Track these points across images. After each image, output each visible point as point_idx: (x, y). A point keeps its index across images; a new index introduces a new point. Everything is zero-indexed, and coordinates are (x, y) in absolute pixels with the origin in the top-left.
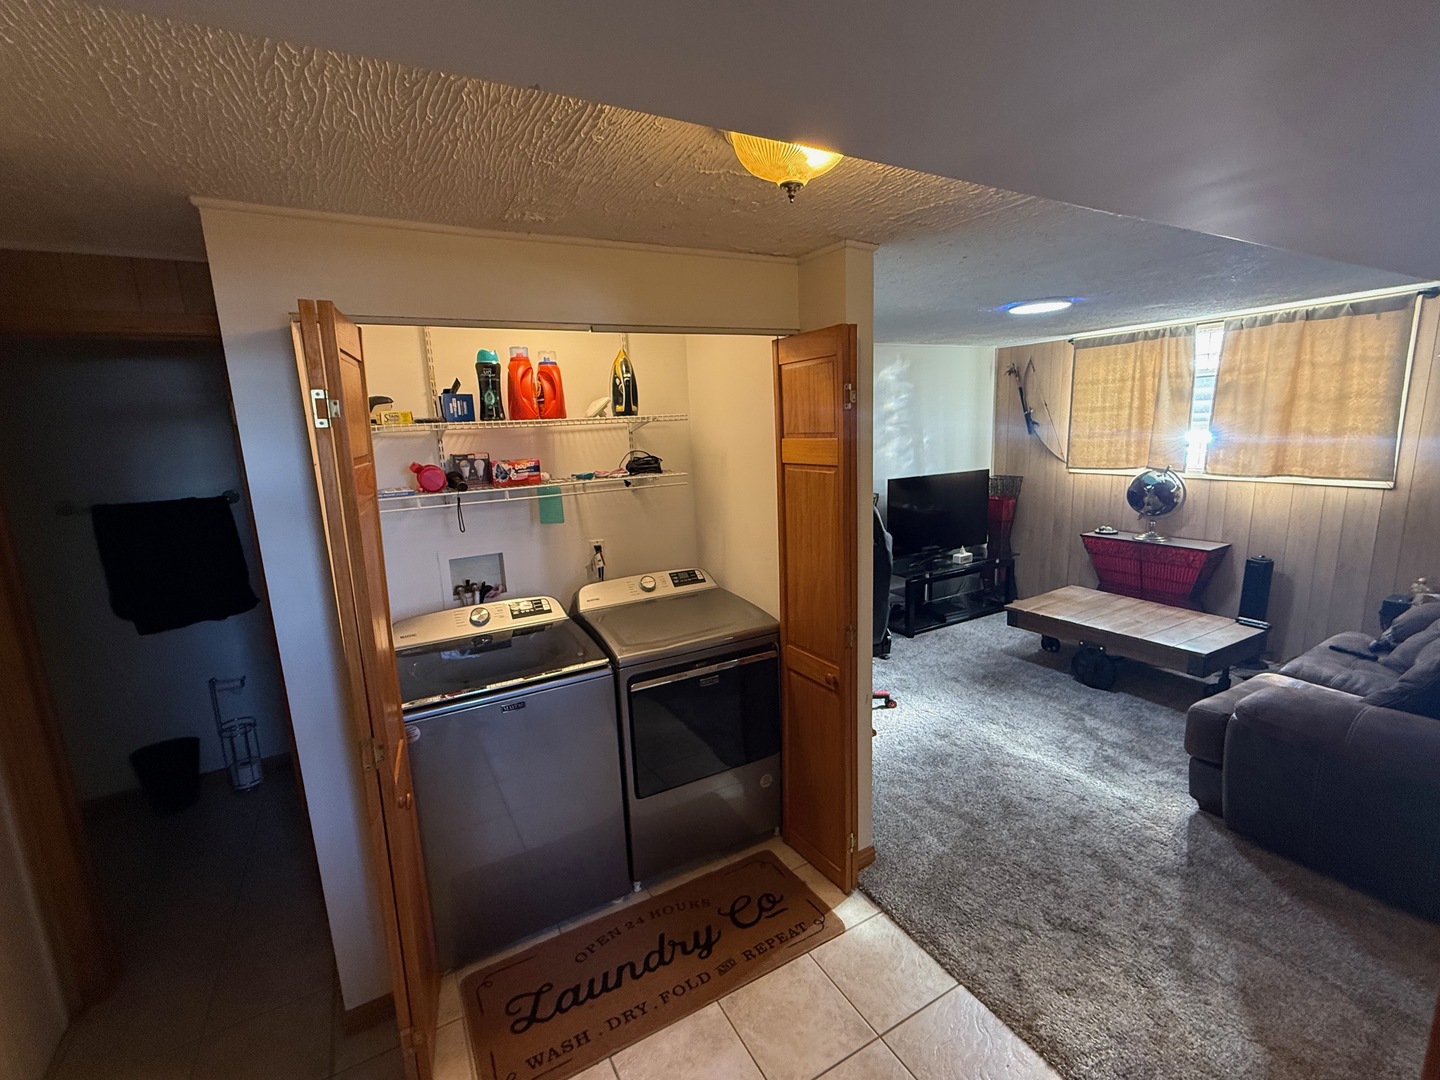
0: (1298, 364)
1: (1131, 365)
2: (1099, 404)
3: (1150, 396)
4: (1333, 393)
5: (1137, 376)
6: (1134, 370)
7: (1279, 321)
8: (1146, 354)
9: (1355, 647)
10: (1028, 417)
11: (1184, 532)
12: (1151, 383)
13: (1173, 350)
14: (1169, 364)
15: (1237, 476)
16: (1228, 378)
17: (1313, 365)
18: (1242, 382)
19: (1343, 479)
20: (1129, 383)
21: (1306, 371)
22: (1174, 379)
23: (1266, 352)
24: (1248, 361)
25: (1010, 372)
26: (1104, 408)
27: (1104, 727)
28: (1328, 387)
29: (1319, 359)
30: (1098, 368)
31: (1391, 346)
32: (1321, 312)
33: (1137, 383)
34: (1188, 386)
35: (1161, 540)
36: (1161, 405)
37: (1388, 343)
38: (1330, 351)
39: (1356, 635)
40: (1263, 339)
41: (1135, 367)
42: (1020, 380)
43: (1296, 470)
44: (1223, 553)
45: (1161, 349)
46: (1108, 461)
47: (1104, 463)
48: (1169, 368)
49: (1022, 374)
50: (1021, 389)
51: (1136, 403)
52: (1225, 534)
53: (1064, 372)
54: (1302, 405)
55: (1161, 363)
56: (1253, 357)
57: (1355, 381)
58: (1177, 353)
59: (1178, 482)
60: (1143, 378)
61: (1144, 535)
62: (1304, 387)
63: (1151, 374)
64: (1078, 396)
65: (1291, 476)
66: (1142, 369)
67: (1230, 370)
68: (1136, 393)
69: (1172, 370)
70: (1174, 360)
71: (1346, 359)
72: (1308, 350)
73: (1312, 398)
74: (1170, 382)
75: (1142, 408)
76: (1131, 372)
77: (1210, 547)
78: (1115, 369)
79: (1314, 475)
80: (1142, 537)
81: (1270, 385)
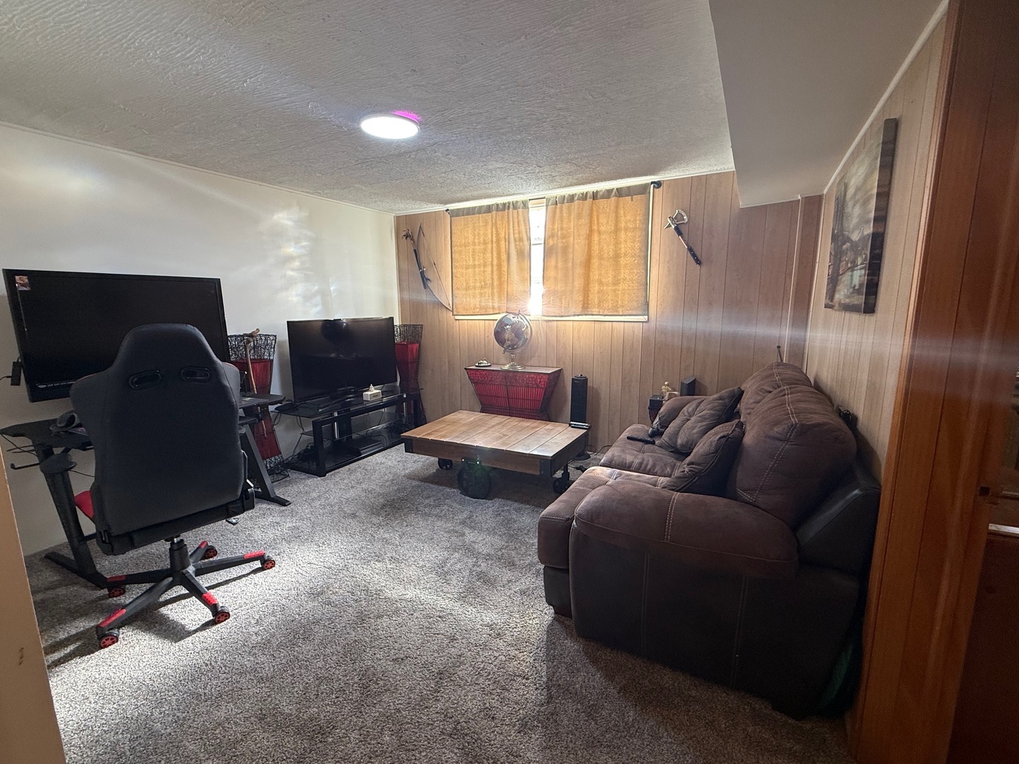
0: (591, 231)
1: (490, 231)
2: (471, 263)
3: (504, 257)
4: (611, 254)
5: (494, 239)
6: (492, 235)
7: (578, 199)
8: (499, 222)
9: (641, 436)
10: (422, 274)
11: (533, 362)
12: (504, 246)
13: (516, 221)
14: (514, 230)
15: (562, 316)
16: (551, 243)
17: (599, 233)
18: (560, 245)
19: (621, 315)
20: (489, 246)
21: (596, 238)
22: (518, 243)
23: (572, 223)
24: (562, 229)
25: (407, 236)
26: (474, 266)
27: (480, 538)
28: (609, 250)
29: (603, 228)
30: (468, 232)
31: (640, 220)
32: (601, 193)
33: (494, 245)
34: (527, 248)
35: (519, 369)
36: (511, 263)
37: (638, 218)
38: (607, 222)
39: (640, 426)
40: (569, 213)
41: (492, 232)
42: (414, 242)
43: (595, 311)
44: (558, 375)
45: (508, 218)
46: (480, 308)
47: (478, 310)
48: (514, 234)
49: (415, 238)
50: (415, 251)
51: (495, 262)
52: (558, 361)
53: (446, 237)
54: (595, 262)
55: (509, 229)
56: (565, 226)
57: (623, 246)
58: (518, 222)
59: (526, 322)
60: (498, 241)
61: (508, 365)
62: (595, 248)
63: (503, 239)
64: (456, 256)
65: (593, 315)
66: (497, 234)
67: (552, 236)
68: (495, 253)
69: (517, 236)
70: (517, 228)
71: (617, 230)
72: (596, 221)
73: (601, 258)
74: (516, 245)
75: (499, 266)
76: (490, 237)
77: (550, 371)
78: (479, 234)
79: (605, 313)
80: (506, 367)
81: (576, 246)
